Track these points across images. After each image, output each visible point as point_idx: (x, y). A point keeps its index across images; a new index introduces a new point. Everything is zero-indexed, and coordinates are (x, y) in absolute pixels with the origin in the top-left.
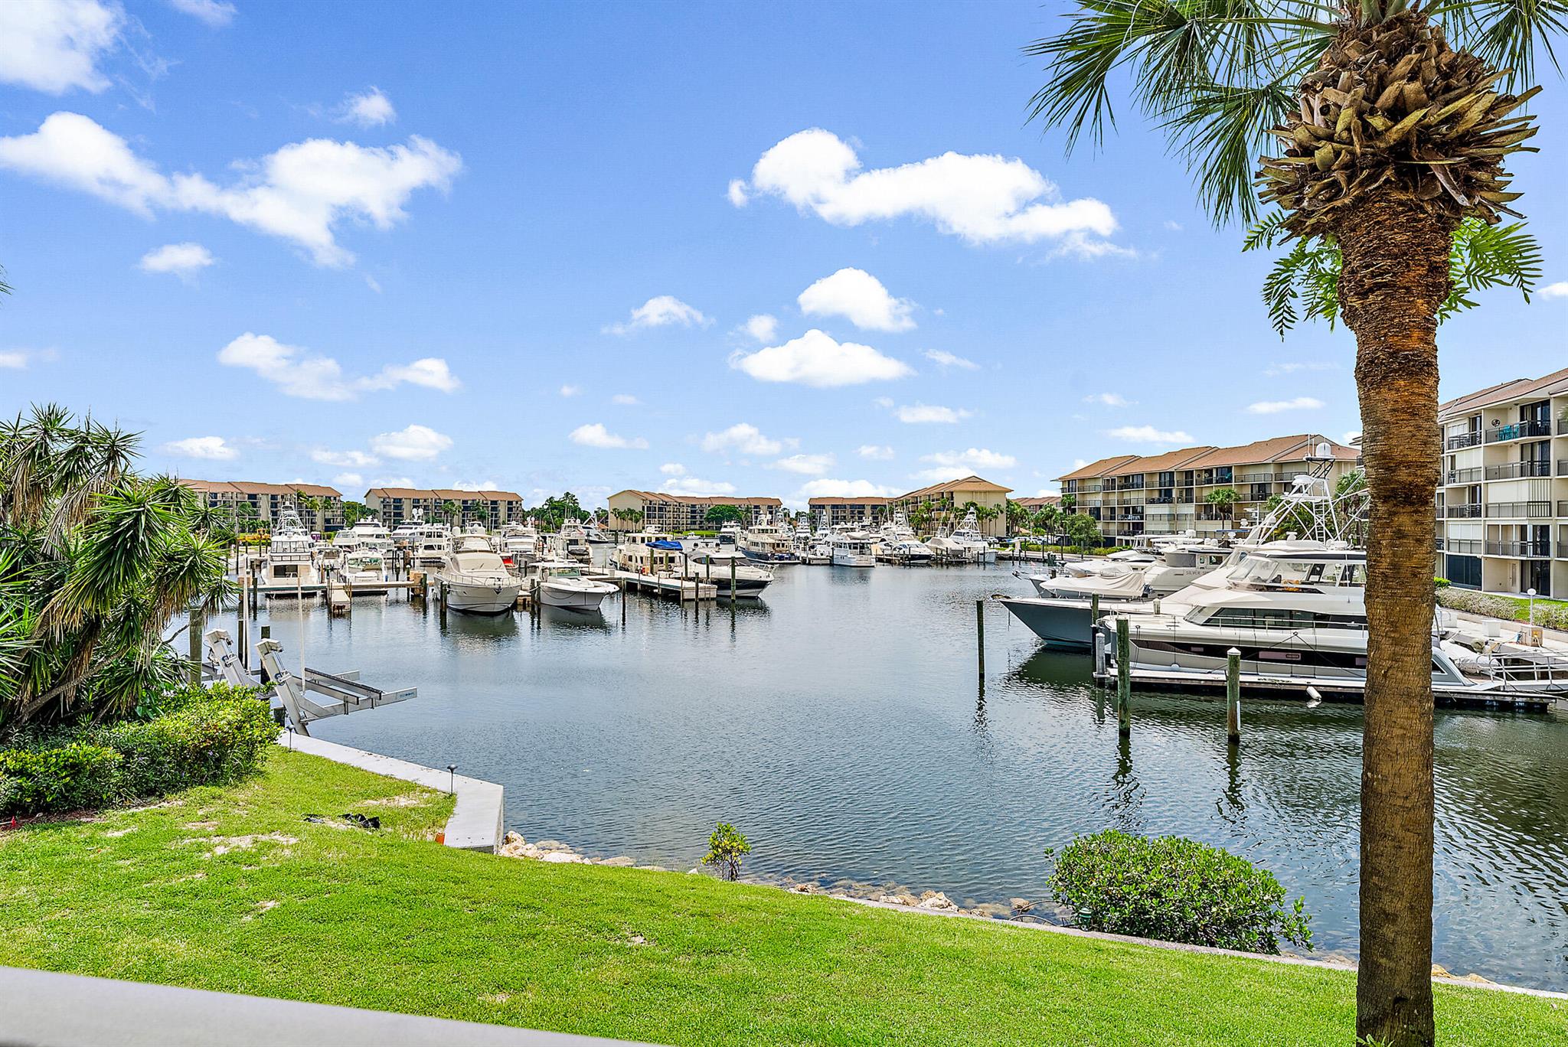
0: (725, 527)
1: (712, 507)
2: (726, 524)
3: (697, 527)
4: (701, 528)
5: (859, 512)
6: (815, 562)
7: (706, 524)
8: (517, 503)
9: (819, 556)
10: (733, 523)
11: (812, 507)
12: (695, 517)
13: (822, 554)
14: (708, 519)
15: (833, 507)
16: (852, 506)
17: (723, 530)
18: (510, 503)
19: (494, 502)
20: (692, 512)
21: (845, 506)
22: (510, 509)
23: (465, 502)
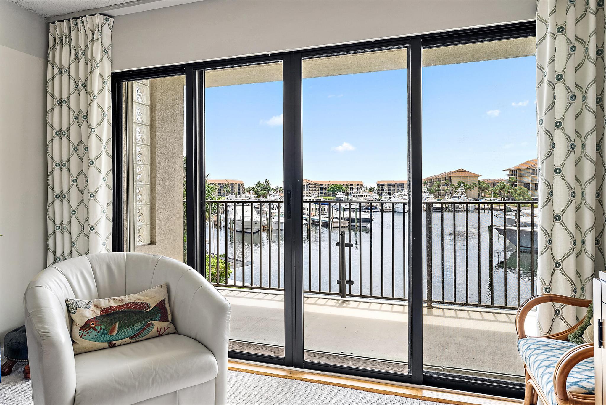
0: (338, 195)
1: (330, 185)
2: (338, 193)
3: (323, 195)
4: (325, 195)
5: (401, 187)
6: (386, 211)
7: (327, 193)
8: (242, 184)
9: (388, 208)
10: (342, 193)
11: (378, 185)
12: (322, 190)
13: (389, 207)
14: (329, 192)
15: (389, 185)
16: (397, 184)
17: (337, 196)
18: (239, 184)
19: (232, 184)
20: (321, 188)
21: (394, 185)
22: (239, 187)
23: (219, 184)
